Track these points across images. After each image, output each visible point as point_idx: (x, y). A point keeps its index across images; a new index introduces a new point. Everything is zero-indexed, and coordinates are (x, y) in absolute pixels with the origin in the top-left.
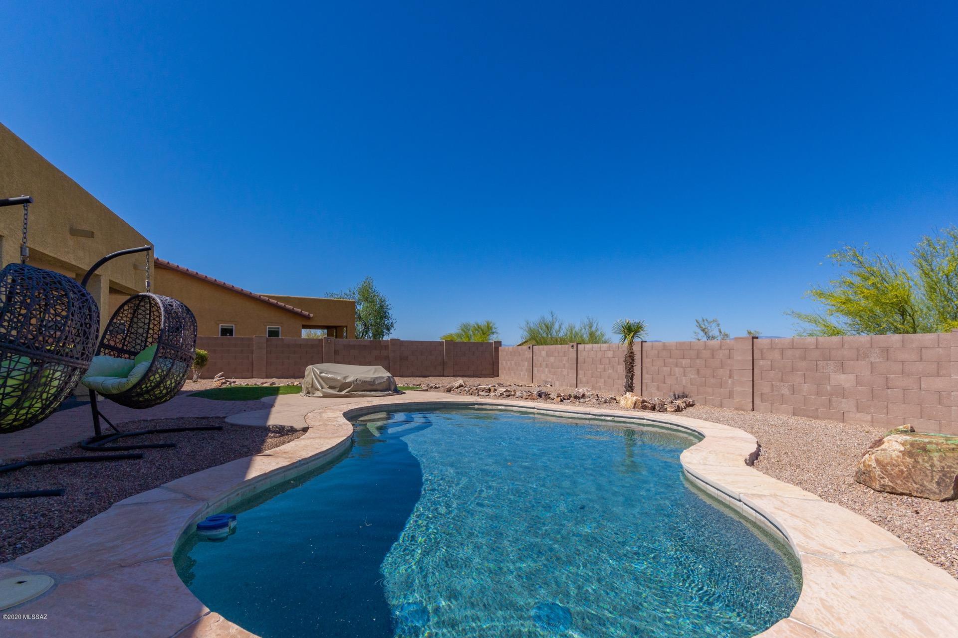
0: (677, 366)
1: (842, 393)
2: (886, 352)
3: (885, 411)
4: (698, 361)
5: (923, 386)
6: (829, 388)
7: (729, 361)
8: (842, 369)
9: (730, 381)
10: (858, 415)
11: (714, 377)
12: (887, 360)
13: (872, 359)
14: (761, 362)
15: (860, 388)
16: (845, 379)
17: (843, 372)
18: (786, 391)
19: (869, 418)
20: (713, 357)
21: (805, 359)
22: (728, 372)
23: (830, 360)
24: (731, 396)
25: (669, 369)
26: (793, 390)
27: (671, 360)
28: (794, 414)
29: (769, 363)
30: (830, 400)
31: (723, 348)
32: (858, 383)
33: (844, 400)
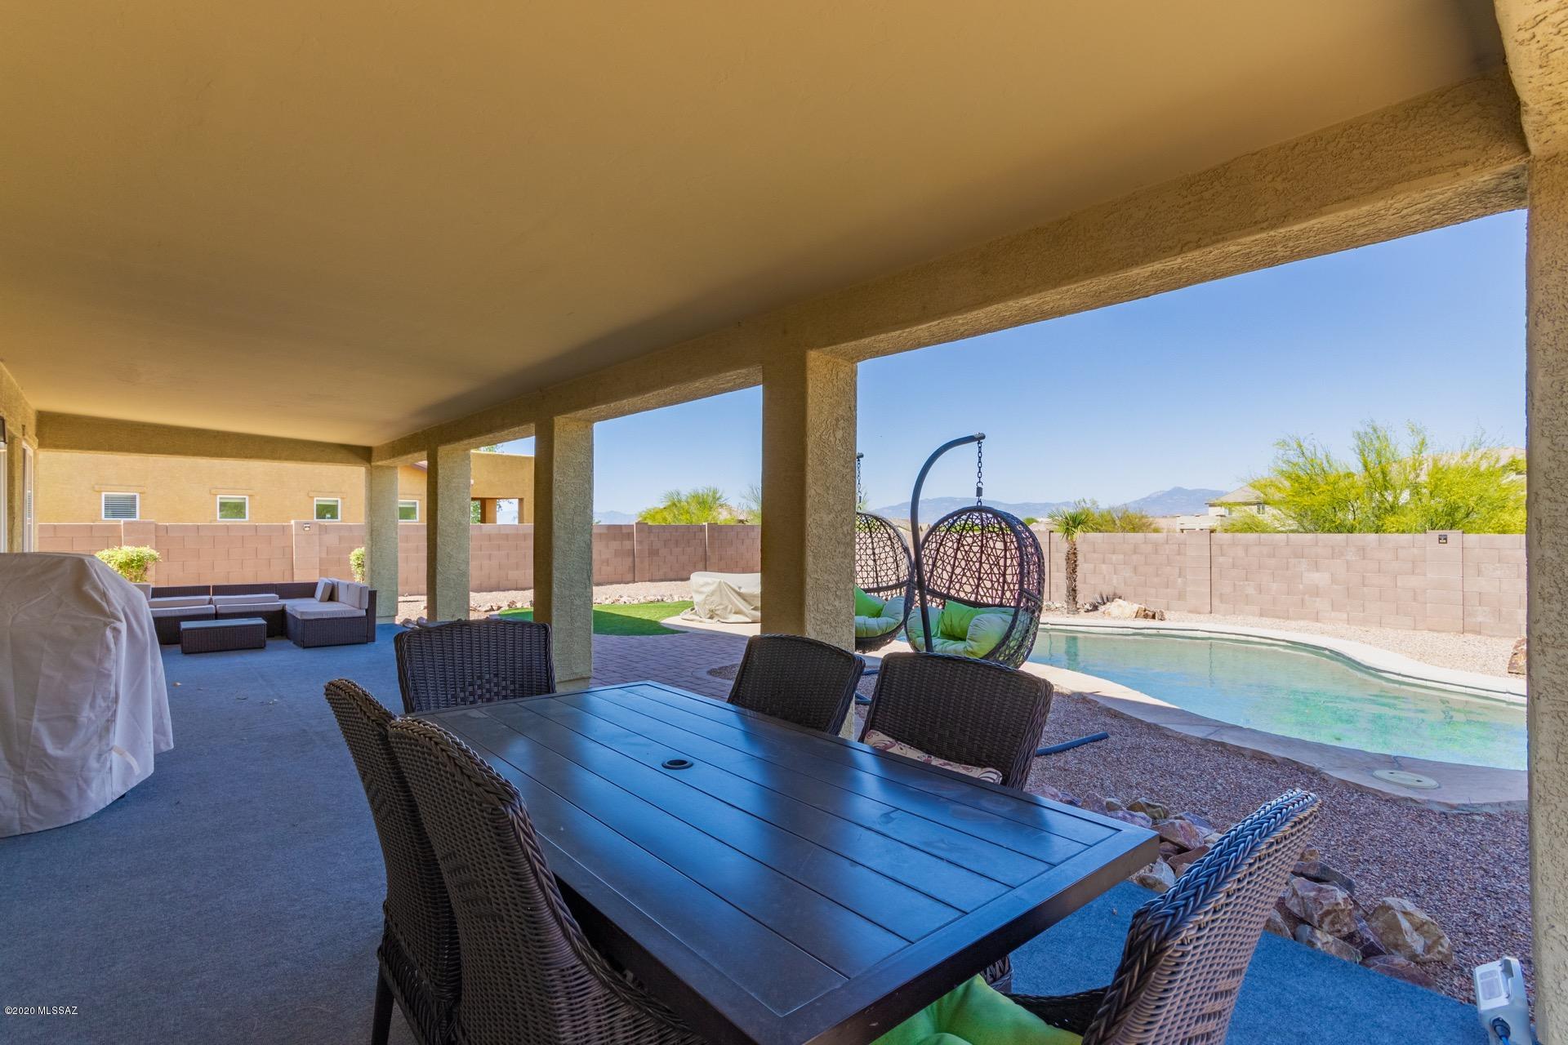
0: (1104, 562)
1: (1316, 592)
2: (1362, 551)
3: (1361, 609)
4: (1135, 557)
5: (1399, 584)
6: (1301, 586)
7: (1178, 557)
8: (1316, 567)
9: (1180, 580)
10: (1333, 614)
11: (1157, 575)
12: (1364, 559)
13: (1348, 558)
14: (1221, 559)
15: (1335, 587)
16: (1320, 578)
17: (1317, 571)
18: (1251, 590)
19: (1345, 616)
20: (1156, 552)
21: (1274, 556)
22: (1178, 571)
23: (1303, 558)
24: (1181, 596)
25: (1091, 566)
26: (1260, 590)
27: (1095, 555)
28: (1261, 615)
29: (1231, 560)
30: (1303, 600)
31: (1170, 542)
32: (1334, 581)
33: (1318, 599)
